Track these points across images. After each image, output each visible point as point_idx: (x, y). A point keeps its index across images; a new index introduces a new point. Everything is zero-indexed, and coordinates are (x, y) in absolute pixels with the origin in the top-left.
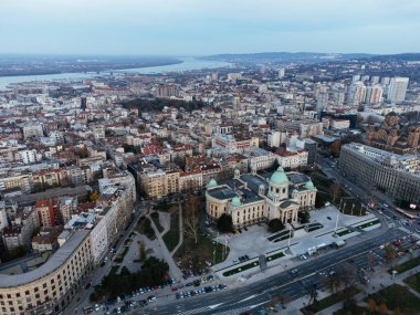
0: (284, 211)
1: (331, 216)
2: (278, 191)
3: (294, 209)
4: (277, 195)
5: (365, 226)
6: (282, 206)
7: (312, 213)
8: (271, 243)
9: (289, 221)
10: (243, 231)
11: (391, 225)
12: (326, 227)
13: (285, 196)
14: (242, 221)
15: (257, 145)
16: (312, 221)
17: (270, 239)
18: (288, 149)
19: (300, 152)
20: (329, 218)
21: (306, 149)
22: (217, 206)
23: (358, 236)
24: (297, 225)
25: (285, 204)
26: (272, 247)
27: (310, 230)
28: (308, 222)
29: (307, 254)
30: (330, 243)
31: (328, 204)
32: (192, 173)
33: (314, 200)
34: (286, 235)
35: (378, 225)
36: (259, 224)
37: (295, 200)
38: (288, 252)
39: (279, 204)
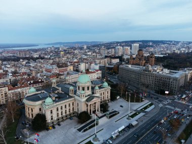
0: (89, 104)
1: (122, 105)
2: (83, 89)
3: (97, 101)
4: (83, 92)
5: (146, 108)
6: (87, 100)
7: (110, 104)
8: (81, 133)
9: (94, 112)
10: (57, 126)
11: (161, 105)
12: (121, 113)
13: (89, 92)
14: (55, 118)
15: (72, 70)
16: (110, 110)
17: (80, 130)
18: (90, 70)
19: (97, 71)
20: (121, 106)
21: (100, 70)
22: (33, 108)
23: (144, 116)
24: (100, 114)
25: (90, 98)
26: (82, 137)
27: (110, 117)
28: (108, 111)
29: (111, 138)
30: (127, 125)
31: (118, 97)
32: (21, 87)
33: (109, 95)
34: (93, 124)
35: (153, 107)
36: (71, 118)
37: (98, 95)
38: (96, 139)
39: (85, 99)
